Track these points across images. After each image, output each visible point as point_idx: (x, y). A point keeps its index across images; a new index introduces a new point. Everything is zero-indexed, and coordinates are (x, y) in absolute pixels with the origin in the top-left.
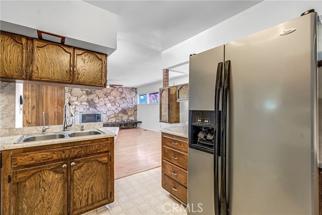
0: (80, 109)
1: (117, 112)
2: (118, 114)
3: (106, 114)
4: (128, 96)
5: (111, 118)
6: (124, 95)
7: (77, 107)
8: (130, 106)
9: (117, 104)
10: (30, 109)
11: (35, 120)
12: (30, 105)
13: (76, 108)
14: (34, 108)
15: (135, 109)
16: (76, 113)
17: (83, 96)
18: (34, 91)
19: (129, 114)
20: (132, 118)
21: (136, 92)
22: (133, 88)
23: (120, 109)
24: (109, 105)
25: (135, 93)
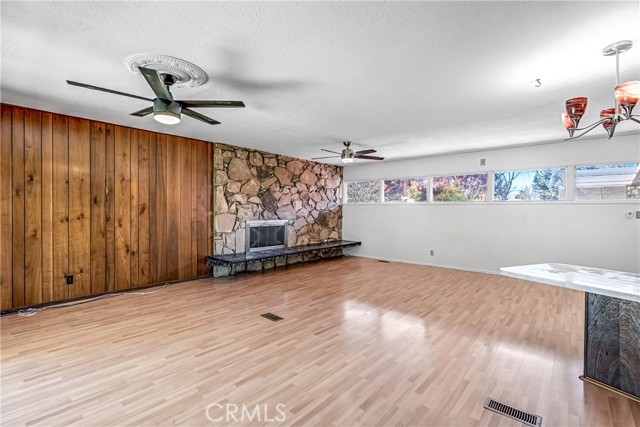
0: (246, 214)
1: (311, 220)
2: (313, 225)
3: (292, 225)
4: (330, 185)
5: (302, 235)
6: (322, 183)
7: (241, 209)
8: (333, 207)
9: (311, 202)
10: (135, 213)
11: (146, 243)
12: (135, 203)
13: (237, 210)
14: (143, 210)
15: (339, 214)
16: (238, 223)
17: (253, 182)
18: (145, 163)
19: (331, 225)
20: (334, 235)
21: (342, 177)
22: (337, 167)
23: (316, 214)
24: (298, 204)
25: (339, 179)
